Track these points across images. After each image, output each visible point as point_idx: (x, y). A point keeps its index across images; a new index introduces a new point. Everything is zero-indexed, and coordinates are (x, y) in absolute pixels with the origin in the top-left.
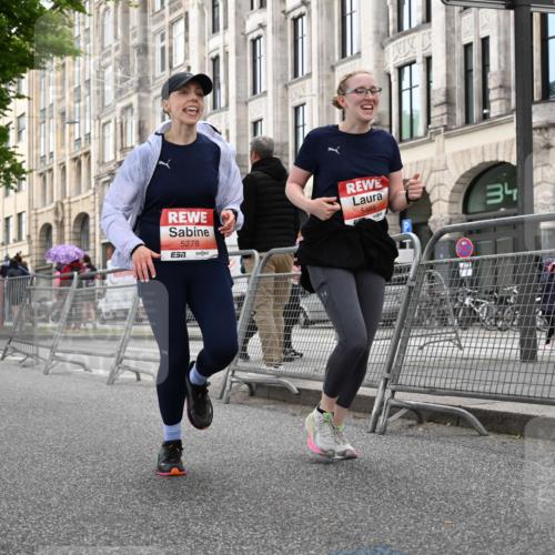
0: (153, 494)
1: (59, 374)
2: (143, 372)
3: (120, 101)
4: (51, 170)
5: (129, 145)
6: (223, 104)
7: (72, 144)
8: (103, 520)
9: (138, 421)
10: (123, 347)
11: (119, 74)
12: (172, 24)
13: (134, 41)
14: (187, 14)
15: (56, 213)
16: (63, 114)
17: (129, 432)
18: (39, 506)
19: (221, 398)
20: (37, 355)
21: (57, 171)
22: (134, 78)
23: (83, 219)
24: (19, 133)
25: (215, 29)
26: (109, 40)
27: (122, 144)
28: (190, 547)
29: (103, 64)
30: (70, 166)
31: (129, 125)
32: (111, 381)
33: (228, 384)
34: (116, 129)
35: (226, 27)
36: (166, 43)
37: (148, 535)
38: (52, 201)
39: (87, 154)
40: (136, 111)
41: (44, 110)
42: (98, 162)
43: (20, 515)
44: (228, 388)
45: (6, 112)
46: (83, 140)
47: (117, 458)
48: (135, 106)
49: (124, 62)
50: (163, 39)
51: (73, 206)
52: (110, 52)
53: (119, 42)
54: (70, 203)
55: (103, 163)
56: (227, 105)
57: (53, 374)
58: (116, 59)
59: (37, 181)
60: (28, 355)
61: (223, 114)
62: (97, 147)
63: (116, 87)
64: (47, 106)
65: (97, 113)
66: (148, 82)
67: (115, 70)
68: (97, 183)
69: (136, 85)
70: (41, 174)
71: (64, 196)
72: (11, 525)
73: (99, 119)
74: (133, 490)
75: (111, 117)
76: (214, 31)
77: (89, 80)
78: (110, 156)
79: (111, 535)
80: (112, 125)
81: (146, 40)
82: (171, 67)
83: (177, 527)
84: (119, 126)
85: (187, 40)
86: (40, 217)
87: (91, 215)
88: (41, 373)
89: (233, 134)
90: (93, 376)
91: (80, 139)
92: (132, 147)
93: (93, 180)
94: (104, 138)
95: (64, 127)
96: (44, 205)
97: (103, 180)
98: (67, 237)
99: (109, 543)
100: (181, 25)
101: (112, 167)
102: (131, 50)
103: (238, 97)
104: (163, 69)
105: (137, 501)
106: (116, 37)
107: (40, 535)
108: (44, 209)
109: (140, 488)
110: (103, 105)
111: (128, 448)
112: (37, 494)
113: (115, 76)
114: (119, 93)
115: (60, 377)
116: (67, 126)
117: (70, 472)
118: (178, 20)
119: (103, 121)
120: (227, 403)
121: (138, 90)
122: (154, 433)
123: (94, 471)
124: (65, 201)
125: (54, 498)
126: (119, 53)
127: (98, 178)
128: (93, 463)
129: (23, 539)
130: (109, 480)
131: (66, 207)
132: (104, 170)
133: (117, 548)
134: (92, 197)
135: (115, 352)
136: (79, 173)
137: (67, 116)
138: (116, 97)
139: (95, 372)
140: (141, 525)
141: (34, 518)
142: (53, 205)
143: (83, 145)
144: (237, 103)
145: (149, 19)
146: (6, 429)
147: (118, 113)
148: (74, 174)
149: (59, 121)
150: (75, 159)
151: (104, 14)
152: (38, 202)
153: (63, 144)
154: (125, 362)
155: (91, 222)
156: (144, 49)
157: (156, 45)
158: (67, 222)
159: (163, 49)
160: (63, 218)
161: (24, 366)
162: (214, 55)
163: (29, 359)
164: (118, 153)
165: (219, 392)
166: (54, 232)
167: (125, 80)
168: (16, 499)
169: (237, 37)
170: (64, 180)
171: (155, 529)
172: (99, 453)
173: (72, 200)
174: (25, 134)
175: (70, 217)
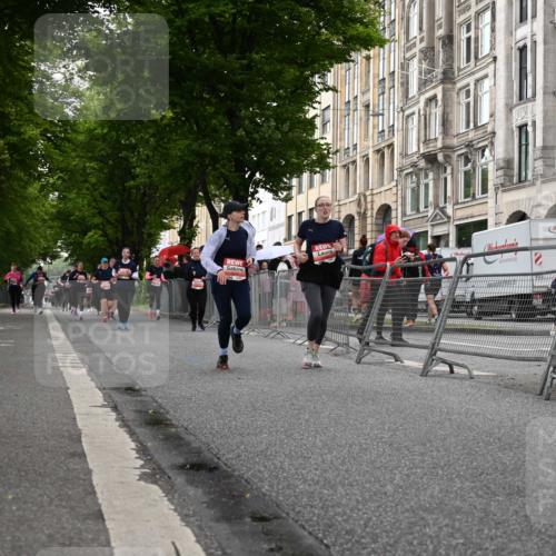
0: (488, 488)
1: (370, 364)
2: (458, 365)
3: (423, 93)
4: (354, 162)
5: (432, 137)
6: (530, 94)
7: (376, 136)
8: (442, 512)
9: (459, 414)
10: (438, 338)
11: (424, 66)
12: (479, 14)
13: (440, 32)
14: (494, 3)
15: (359, 205)
16: (367, 106)
17: (451, 425)
18: (375, 494)
19: (541, 394)
20: (347, 344)
21: (360, 163)
22: (439, 71)
23: (385, 210)
24: (324, 125)
25: (523, 18)
26: (414, 31)
27: (425, 136)
28: (536, 544)
29: (408, 55)
30: (373, 158)
31: (433, 117)
32: (425, 373)
33: (549, 380)
34: (419, 121)
35: (534, 16)
36: (472, 34)
37: (490, 530)
38: (355, 192)
39: (391, 146)
40: (440, 103)
41: (349, 102)
42: (401, 154)
43: (358, 502)
44: (548, 384)
45: (315, 105)
46: (386, 133)
47: (446, 450)
48: (440, 97)
49: (429, 53)
50: (468, 30)
51: (375, 198)
52: (415, 43)
53: (425, 34)
54: (372, 195)
55: (406, 155)
56: (534, 95)
57: (365, 363)
58: (421, 51)
59: (340, 172)
60: (339, 344)
61: (530, 105)
62: (400, 139)
63: (420, 79)
64: (351, 99)
65: (401, 105)
66: (453, 73)
67: (420, 62)
68: (399, 175)
69: (440, 76)
70: (344, 166)
71: (367, 188)
72: (352, 510)
73: (403, 111)
74: (468, 484)
75: (415, 109)
76: (521, 21)
77: (394, 72)
78: (413, 148)
79: (453, 527)
80: (416, 117)
81: (451, 31)
82: (476, 58)
83: (519, 523)
84: (423, 118)
85: (493, 30)
86: (343, 209)
87: (393, 207)
88: (353, 363)
89: (539, 125)
90: (404, 367)
91: (383, 131)
92: (436, 139)
93: (395, 172)
94: (407, 129)
95: (368, 119)
96: (348, 197)
97: (406, 172)
98: (369, 228)
99: (452, 535)
100: (487, 16)
101: (415, 159)
102: (436, 41)
103: (545, 88)
104: (468, 60)
105: (472, 494)
106: (421, 29)
107: (382, 522)
108: (347, 201)
109: (473, 482)
110: (407, 97)
111: (453, 440)
112: (370, 482)
113: (420, 68)
114: (423, 84)
115: (373, 367)
116: (371, 118)
117: (399, 461)
118: (484, 10)
119: (407, 113)
120: (548, 399)
121: (443, 81)
122: (477, 426)
123: (423, 462)
124: (368, 193)
125: (389, 487)
126: (424, 44)
127: (401, 170)
128: (422, 454)
129: (366, 525)
130: (440, 472)
131: (369, 199)
132: (408, 161)
133: (461, 541)
134: (395, 189)
135: (428, 344)
136: (382, 165)
137: (371, 107)
138: (419, 89)
139: (407, 363)
140: (481, 519)
141: (373, 505)
142: (356, 196)
143: (386, 137)
144: (544, 93)
145: (456, 10)
146: (328, 416)
147: (422, 104)
148: (377, 166)
149: (363, 113)
150: (378, 151)
151: (409, 7)
152: (341, 194)
153: (367, 136)
154: (439, 354)
155: (393, 214)
156: (449, 40)
157: (461, 36)
158: (369, 214)
159: (469, 39)
160: (366, 210)
161: (336, 355)
162: (521, 44)
163: (340, 348)
164: (421, 145)
165: (539, 388)
166: (357, 223)
167: (430, 72)
168: (352, 486)
169: (545, 26)
170: (367, 172)
171: (496, 524)
172: (425, 445)
173: (375, 192)
174: (329, 127)
175: (372, 209)
